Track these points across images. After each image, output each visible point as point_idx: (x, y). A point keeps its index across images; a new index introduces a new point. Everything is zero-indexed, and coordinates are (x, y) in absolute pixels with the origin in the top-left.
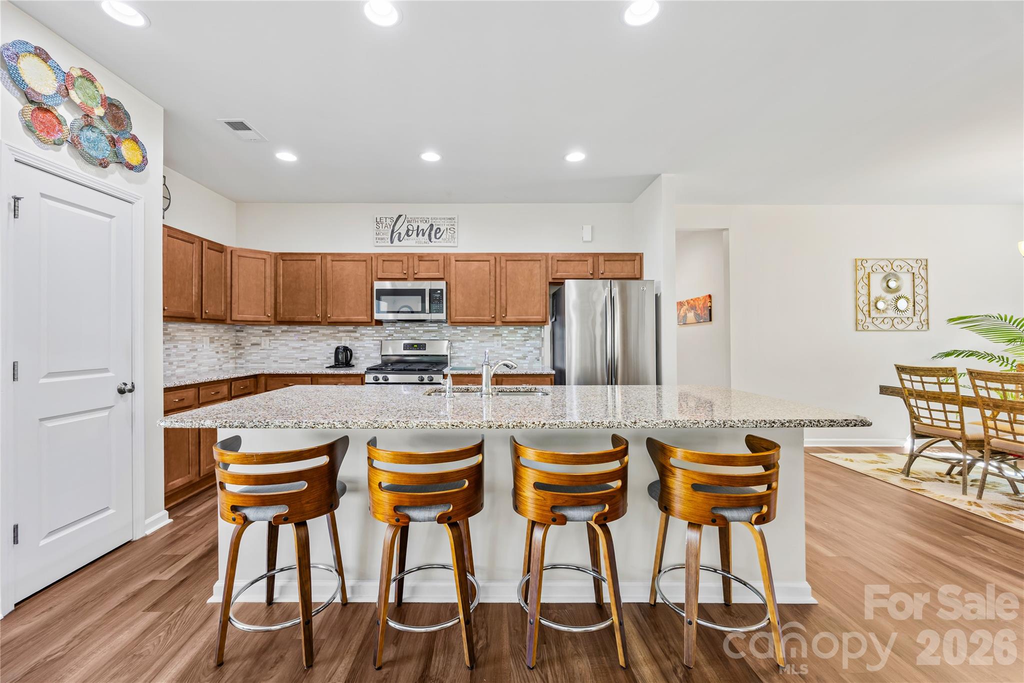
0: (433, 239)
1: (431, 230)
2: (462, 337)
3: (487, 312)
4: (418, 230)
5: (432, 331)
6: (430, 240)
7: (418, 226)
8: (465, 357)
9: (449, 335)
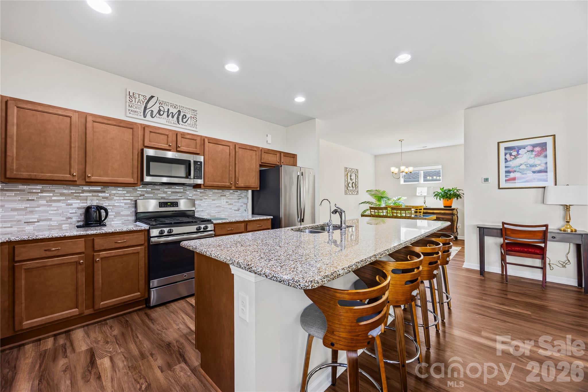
0: (180, 122)
1: (179, 115)
2: (201, 196)
4: (168, 112)
5: (178, 192)
6: (178, 122)
7: (168, 109)
8: (203, 211)
9: (191, 195)
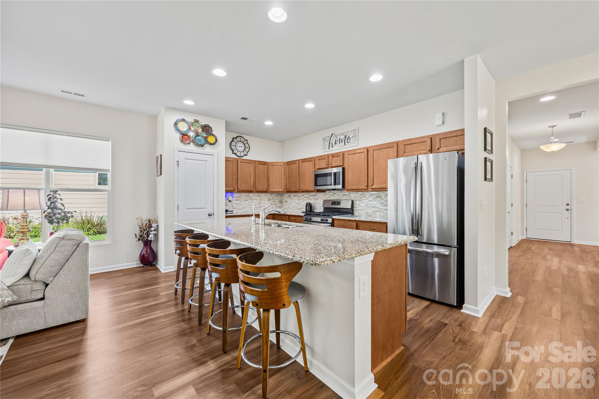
0: (346, 144)
1: (345, 138)
2: (360, 198)
3: (363, 183)
4: (340, 140)
7: (340, 138)
8: (361, 210)
9: (354, 197)
